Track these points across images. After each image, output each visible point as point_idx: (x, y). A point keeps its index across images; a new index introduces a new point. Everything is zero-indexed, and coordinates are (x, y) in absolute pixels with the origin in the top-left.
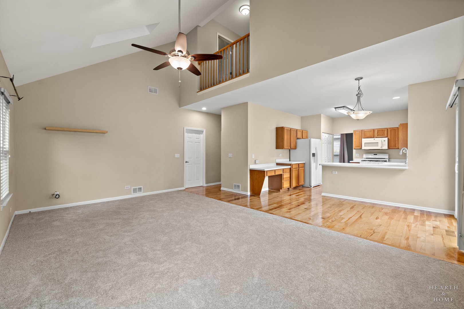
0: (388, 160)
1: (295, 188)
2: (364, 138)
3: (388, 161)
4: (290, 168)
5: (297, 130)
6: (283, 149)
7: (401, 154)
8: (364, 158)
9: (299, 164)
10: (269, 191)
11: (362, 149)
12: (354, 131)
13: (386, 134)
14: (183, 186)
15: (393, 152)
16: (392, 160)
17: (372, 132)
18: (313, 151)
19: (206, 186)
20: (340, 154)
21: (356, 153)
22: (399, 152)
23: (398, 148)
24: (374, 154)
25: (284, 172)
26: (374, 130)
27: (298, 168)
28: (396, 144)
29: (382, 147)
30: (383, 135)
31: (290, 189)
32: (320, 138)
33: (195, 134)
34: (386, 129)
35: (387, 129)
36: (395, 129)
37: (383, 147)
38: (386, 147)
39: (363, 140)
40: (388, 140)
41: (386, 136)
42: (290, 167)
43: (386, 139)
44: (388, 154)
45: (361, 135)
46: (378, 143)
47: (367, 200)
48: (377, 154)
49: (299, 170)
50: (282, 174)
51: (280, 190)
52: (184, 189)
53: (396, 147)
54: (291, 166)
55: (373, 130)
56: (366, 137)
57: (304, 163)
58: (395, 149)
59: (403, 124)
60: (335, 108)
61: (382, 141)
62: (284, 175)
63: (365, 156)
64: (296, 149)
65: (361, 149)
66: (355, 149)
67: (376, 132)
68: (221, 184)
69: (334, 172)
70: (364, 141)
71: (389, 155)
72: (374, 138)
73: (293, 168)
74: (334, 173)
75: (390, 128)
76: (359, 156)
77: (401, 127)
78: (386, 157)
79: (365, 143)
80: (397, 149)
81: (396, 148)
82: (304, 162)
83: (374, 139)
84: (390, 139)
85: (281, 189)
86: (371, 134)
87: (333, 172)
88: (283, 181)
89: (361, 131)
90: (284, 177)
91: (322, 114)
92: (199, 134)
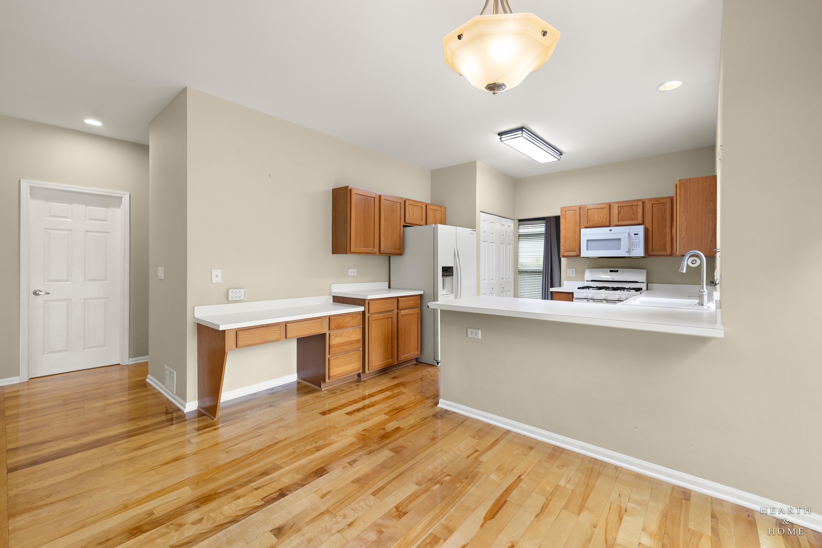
0: (644, 286)
1: (384, 371)
2: (586, 228)
3: (644, 288)
4: (364, 312)
5: (405, 201)
6: (347, 253)
7: (685, 271)
8: (586, 279)
9: (397, 298)
10: (299, 383)
11: (582, 256)
12: (562, 209)
13: (640, 216)
14: (17, 374)
15: (658, 264)
16: (655, 286)
17: (606, 211)
18: (443, 262)
19: (130, 363)
20: (543, 268)
21: (569, 267)
22: (679, 264)
23: (672, 255)
24: (611, 271)
25: (332, 326)
26: (610, 206)
27: (395, 311)
28: (665, 244)
29: (629, 251)
30: (633, 219)
31: (363, 378)
32: (472, 225)
33: (87, 205)
34: (641, 203)
35: (643, 202)
36: (664, 201)
37: (632, 252)
38: (639, 252)
39: (583, 231)
40: (646, 231)
41: (641, 222)
42: (361, 309)
43: (640, 229)
44: (645, 271)
45: (578, 219)
46: (620, 239)
47: (572, 445)
48: (617, 271)
49: (400, 317)
50: (325, 334)
51: (323, 385)
52: (18, 382)
53: (666, 250)
54: (364, 305)
55: (608, 206)
56: (590, 224)
57: (421, 295)
58: (663, 255)
59: (686, 180)
60: (500, 134)
61: (629, 234)
62: (332, 337)
63: (589, 275)
64: (401, 254)
65: (579, 256)
66: (564, 256)
67: (615, 211)
68: (146, 364)
69: (474, 331)
70: (587, 234)
71: (648, 274)
72: (609, 226)
73: (371, 311)
74: (473, 336)
75: (650, 200)
76: (574, 275)
77: (680, 190)
78: (640, 277)
79: (588, 241)
80: (667, 255)
81: (665, 253)
82: (421, 292)
83: (611, 230)
84: (650, 229)
85: (324, 381)
86: (602, 216)
87: (470, 331)
88: (327, 356)
89: (578, 210)
90: (332, 343)
91: (478, 162)
92: (108, 207)
